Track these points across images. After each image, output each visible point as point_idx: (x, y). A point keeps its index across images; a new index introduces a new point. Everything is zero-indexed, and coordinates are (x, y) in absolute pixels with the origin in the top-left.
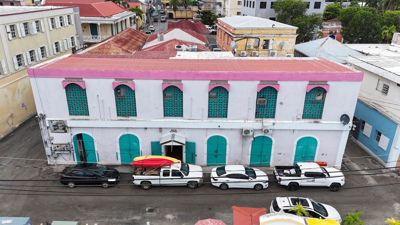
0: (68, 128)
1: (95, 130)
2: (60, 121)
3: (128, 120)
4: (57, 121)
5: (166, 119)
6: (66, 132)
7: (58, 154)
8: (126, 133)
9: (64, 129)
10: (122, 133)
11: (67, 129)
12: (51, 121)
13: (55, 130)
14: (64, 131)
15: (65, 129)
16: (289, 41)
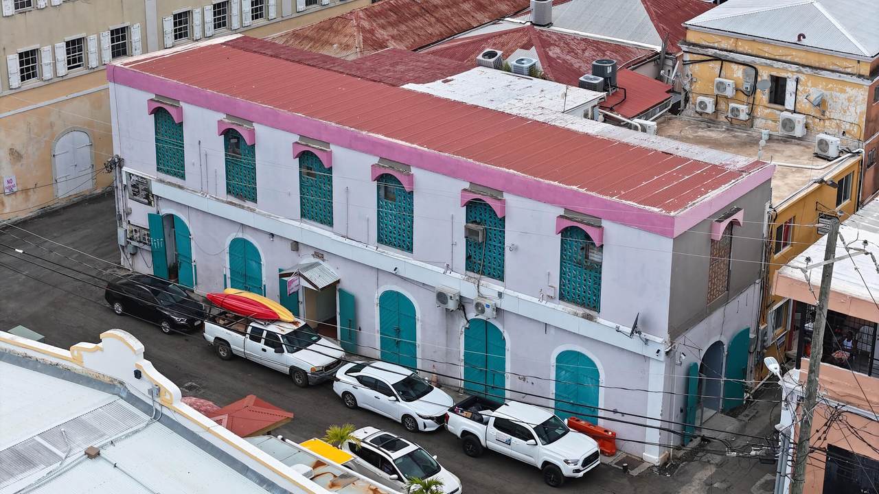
0: (153, 197)
1: (193, 214)
2: (142, 178)
3: (243, 207)
4: (137, 176)
5: (306, 223)
6: (150, 204)
7: (136, 247)
8: (240, 235)
9: (147, 197)
10: (235, 234)
11: (151, 198)
12: (130, 174)
13: (135, 195)
14: (146, 201)
15: (149, 198)
16: (848, 95)
